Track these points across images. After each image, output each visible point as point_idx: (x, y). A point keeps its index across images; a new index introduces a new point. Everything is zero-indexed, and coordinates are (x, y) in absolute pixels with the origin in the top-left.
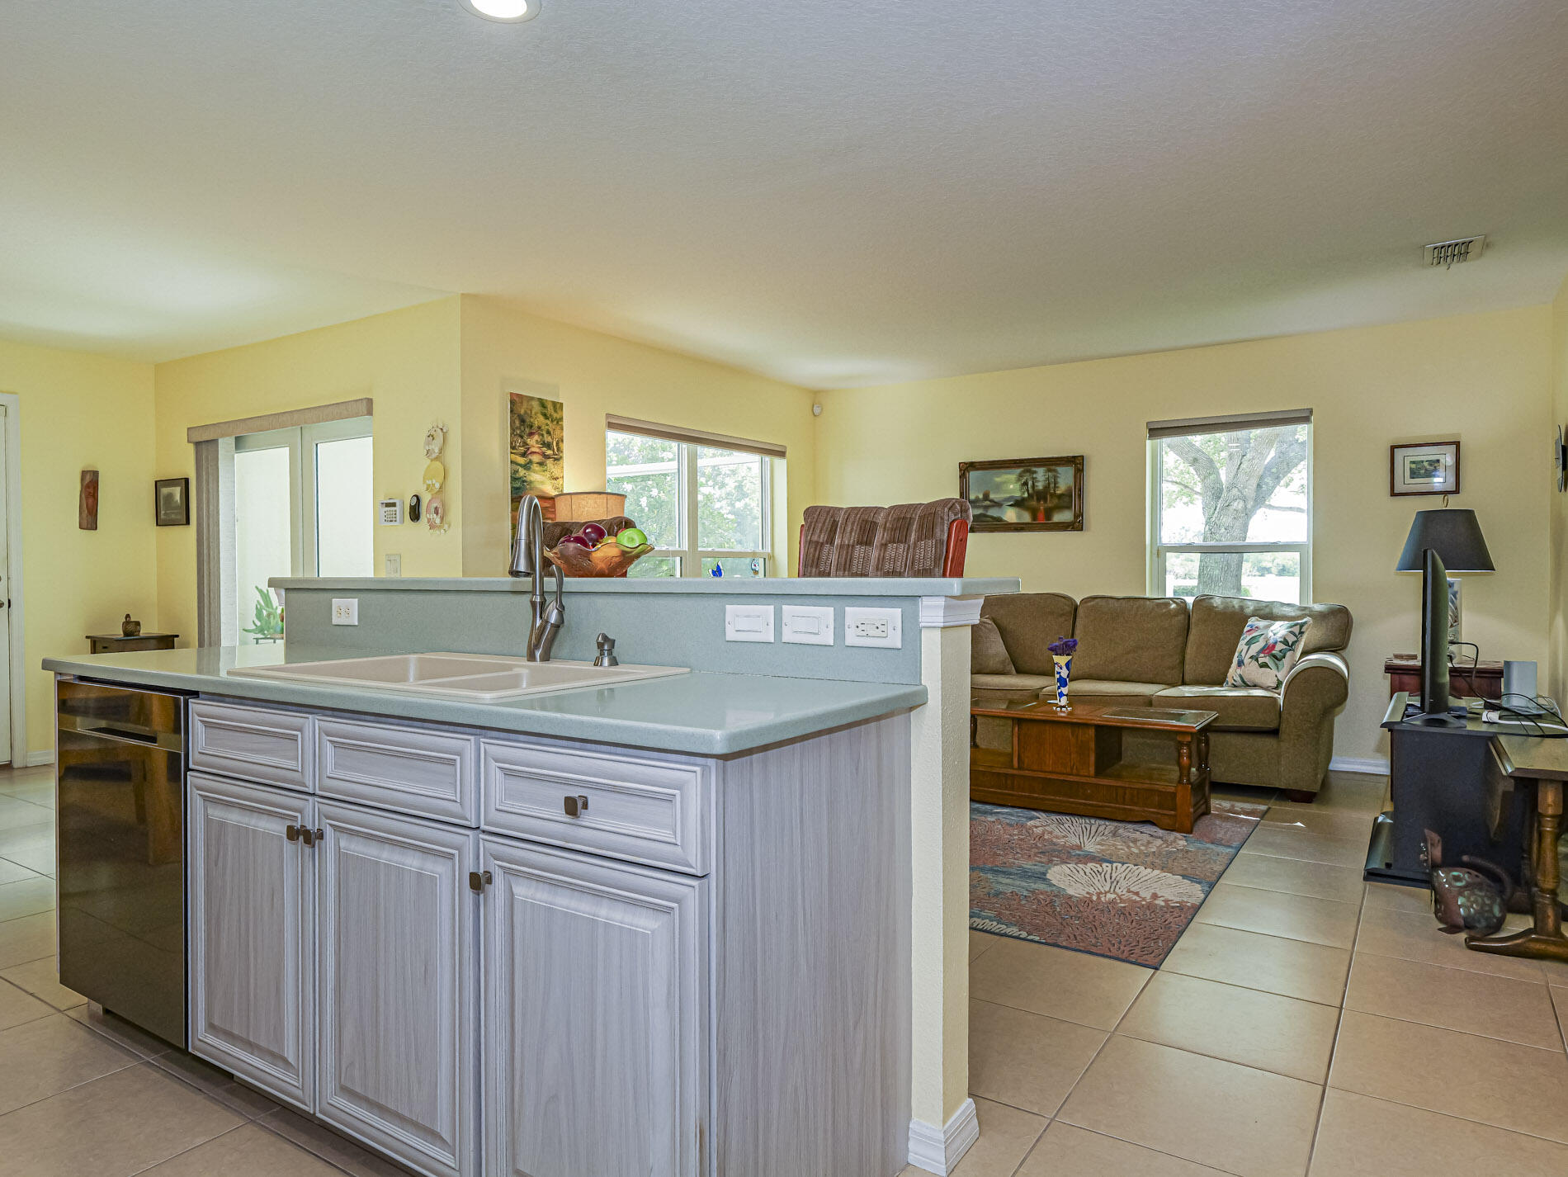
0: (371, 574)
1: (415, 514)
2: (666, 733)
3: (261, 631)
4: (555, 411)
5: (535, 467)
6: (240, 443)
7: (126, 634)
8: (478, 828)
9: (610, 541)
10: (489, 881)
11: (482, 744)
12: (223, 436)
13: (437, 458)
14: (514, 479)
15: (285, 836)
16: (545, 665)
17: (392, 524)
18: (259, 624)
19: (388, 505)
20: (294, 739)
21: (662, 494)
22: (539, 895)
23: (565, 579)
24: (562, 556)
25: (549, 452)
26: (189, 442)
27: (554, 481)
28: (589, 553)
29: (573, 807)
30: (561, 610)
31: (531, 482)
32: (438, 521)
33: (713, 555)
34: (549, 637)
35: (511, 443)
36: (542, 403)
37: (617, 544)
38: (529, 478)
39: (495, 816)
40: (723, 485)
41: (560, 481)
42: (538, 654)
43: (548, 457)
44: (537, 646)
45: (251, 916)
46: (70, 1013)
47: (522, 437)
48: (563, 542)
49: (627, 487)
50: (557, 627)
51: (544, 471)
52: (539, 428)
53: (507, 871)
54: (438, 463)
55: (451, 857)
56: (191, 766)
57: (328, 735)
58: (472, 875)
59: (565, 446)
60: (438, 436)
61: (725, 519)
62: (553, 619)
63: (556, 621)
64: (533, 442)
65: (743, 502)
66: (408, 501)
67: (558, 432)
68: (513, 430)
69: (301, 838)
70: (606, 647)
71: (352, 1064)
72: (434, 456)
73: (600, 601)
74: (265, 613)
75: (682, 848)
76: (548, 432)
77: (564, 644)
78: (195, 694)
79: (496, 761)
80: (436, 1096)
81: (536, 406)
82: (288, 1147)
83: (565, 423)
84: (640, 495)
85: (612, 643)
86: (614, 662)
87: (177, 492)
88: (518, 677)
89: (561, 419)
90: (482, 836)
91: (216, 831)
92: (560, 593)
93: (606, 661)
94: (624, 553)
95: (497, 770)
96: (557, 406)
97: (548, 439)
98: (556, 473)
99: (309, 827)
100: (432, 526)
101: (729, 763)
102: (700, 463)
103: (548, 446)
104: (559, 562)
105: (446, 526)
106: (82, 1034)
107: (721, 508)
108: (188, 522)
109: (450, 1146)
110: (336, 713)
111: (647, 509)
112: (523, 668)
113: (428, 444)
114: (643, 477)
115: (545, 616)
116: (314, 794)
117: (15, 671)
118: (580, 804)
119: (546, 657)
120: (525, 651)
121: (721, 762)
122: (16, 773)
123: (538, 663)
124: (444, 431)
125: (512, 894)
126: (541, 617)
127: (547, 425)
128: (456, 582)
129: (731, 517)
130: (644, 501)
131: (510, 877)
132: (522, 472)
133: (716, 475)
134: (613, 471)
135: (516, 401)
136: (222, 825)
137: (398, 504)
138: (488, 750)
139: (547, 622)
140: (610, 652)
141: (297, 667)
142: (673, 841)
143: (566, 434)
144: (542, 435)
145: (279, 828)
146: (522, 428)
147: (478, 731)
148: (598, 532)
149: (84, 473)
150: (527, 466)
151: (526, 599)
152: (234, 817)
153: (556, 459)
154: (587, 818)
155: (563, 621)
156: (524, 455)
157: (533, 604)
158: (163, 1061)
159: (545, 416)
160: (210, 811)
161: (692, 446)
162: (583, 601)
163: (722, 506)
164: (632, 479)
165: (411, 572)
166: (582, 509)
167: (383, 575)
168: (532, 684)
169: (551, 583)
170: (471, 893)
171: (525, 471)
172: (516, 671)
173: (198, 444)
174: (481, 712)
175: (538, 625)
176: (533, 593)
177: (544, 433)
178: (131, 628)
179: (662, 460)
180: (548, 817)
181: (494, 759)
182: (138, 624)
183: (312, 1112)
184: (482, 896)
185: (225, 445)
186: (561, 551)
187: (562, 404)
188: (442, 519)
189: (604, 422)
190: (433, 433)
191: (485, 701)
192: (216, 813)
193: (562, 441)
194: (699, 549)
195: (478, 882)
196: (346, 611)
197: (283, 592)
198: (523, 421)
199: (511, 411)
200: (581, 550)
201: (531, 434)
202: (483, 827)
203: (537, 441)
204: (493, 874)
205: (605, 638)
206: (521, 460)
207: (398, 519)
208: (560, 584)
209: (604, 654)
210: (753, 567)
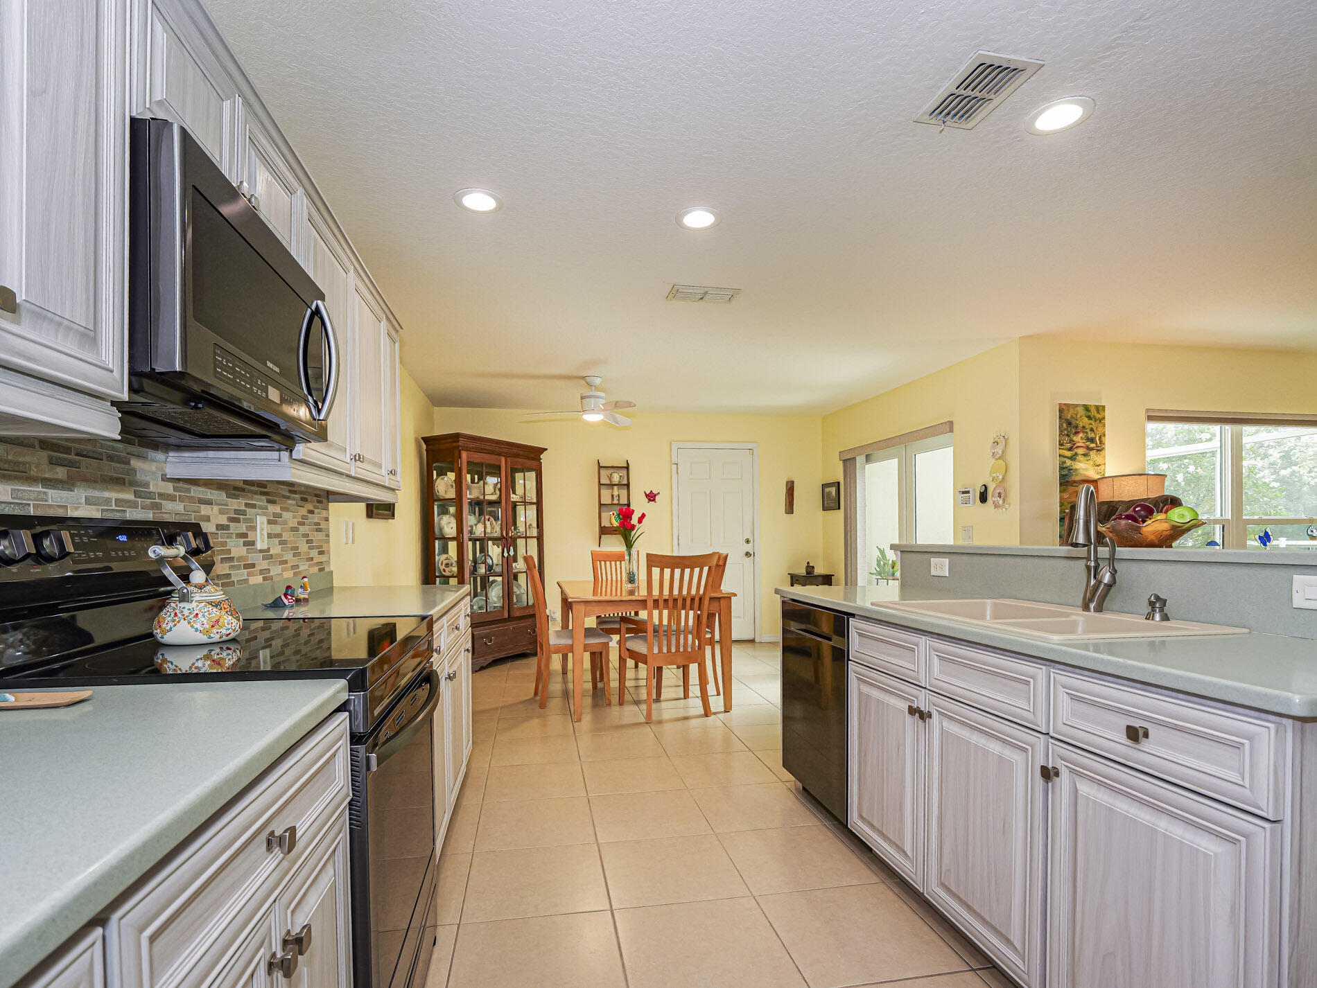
0: (951, 543)
1: (983, 498)
2: (1234, 689)
3: (880, 574)
4: (1098, 413)
5: (1080, 458)
6: (868, 459)
7: (807, 573)
8: (1048, 734)
9: (1159, 518)
10: (1057, 774)
11: (1051, 673)
12: (858, 455)
13: (1000, 458)
14: (1061, 468)
15: (907, 712)
16: (1098, 615)
17: (966, 505)
18: (878, 570)
19: (964, 492)
20: (912, 650)
21: (1199, 470)
22: (1100, 795)
23: (1117, 549)
24: (1113, 530)
25: (1093, 445)
26: (840, 460)
27: (1096, 468)
28: (1140, 528)
29: (1134, 734)
30: (1114, 573)
31: (1076, 470)
32: (1001, 502)
33: (1260, 522)
34: (1103, 593)
35: (1060, 442)
36: (1087, 408)
37: (1166, 520)
38: (1074, 467)
39: (1060, 727)
40: (1266, 456)
41: (1102, 467)
42: (1092, 606)
43: (1092, 449)
44: (1091, 600)
45: (885, 759)
46: (787, 784)
47: (1068, 435)
48: (1116, 519)
49: (1163, 466)
50: (1109, 586)
51: (1088, 460)
52: (1084, 427)
53: (1071, 771)
54: (1001, 462)
55: (1025, 750)
56: (851, 658)
57: (935, 651)
58: (1042, 767)
59: (1107, 440)
60: (1001, 442)
61: (1271, 488)
62: (1107, 578)
63: (1109, 581)
64: (1078, 439)
65: (1289, 470)
66: (978, 489)
67: (1100, 429)
68: (1061, 431)
69: (917, 715)
70: (1158, 605)
71: (949, 870)
72: (998, 456)
73: (1151, 567)
74: (882, 563)
75: (1251, 791)
76: (1092, 430)
77: (1114, 600)
78: (853, 615)
79: (1064, 687)
80: (1010, 915)
81: (1081, 411)
82: (905, 906)
83: (1107, 421)
84: (1175, 473)
85: (1164, 602)
86: (1165, 618)
87: (833, 490)
88: (1075, 623)
89: (1104, 418)
90: (1050, 740)
91: (864, 699)
92: (1112, 559)
93: (1157, 617)
94: (1174, 528)
95: (1065, 694)
96: (1100, 409)
97: (1091, 435)
98: (1099, 460)
99: (922, 709)
100: (996, 506)
101: (1308, 725)
102: (1245, 440)
103: (1092, 440)
104: (1111, 535)
105: (1007, 506)
106: (792, 796)
107: (1263, 477)
108: (839, 508)
109: (1019, 953)
110: (940, 637)
111: (1183, 483)
112: (1079, 616)
113: (994, 448)
114: (1179, 457)
115: (1099, 577)
116: (925, 688)
117: (757, 592)
118: (1141, 733)
119: (1099, 609)
120: (1080, 602)
121: (1298, 723)
122: (757, 645)
123: (1092, 613)
124: (1006, 437)
125: (1076, 790)
126: (1095, 578)
127: (1091, 424)
128: (1017, 549)
129: (1276, 485)
130: (1180, 477)
131: (1076, 778)
132: (1068, 463)
133: (1260, 450)
134: (1151, 454)
135: (1063, 409)
136: (868, 696)
137: (971, 492)
138: (1056, 679)
139: (1100, 582)
140: (1162, 610)
141: (909, 603)
142: (1241, 783)
143: (1107, 430)
144: (1087, 433)
145: (904, 706)
146: (1069, 429)
147: (1048, 663)
148: (1148, 508)
149: (787, 482)
150: (1073, 458)
151: (1083, 562)
152: (875, 693)
153: (1098, 450)
154: (1146, 745)
155: (1115, 582)
156: (1070, 449)
157: (1088, 568)
158: (833, 827)
159: (1089, 418)
160: (861, 687)
161: (1236, 427)
162: (1134, 567)
163: (1266, 476)
164: (1168, 460)
165: (980, 540)
166: (1123, 489)
167: (960, 543)
168: (1086, 631)
169: (1104, 552)
170: (1042, 781)
171: (1071, 462)
172: (1073, 618)
173: (845, 461)
174: (1051, 650)
175: (1092, 583)
176: (1088, 559)
177: (1088, 431)
178: (810, 569)
179: (1201, 441)
180: (1113, 739)
181: (1062, 686)
182: (813, 567)
183: (922, 891)
184: (1050, 784)
185: (860, 460)
186: (1113, 526)
187: (1104, 407)
188: (1004, 500)
189: (1143, 416)
190: (996, 440)
191: (1053, 642)
192: (866, 689)
193: (1104, 435)
194: (1244, 517)
195: (1048, 774)
196: (941, 567)
197: (899, 553)
198: (1069, 424)
199: (1060, 417)
200: (1132, 525)
201: (1076, 433)
202: (1052, 734)
203: (1081, 437)
204: (1060, 770)
205: (1158, 598)
206: (1068, 454)
207: (971, 502)
208: (1113, 552)
209: (1155, 611)
210: (1310, 533)
